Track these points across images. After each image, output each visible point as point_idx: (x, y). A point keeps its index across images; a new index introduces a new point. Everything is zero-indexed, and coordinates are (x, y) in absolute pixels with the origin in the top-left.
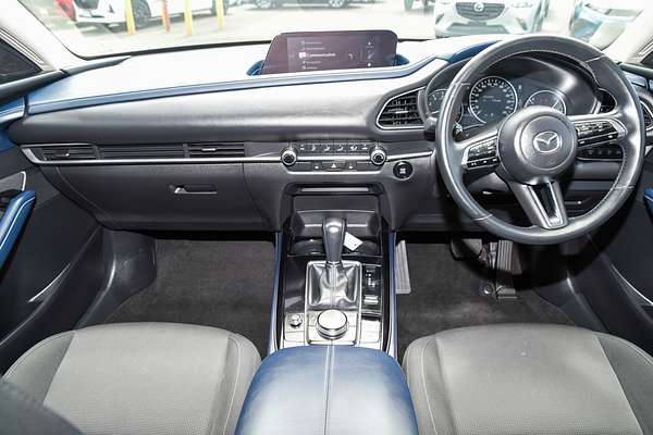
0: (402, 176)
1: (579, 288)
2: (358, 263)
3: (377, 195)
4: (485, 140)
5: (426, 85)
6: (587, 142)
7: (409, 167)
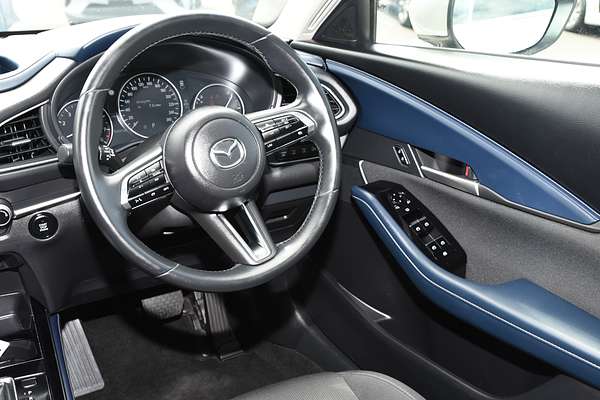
0: (43, 235)
1: (312, 320)
2: (8, 380)
3: (16, 269)
4: (147, 163)
5: (50, 97)
6: (276, 144)
7: (50, 219)
